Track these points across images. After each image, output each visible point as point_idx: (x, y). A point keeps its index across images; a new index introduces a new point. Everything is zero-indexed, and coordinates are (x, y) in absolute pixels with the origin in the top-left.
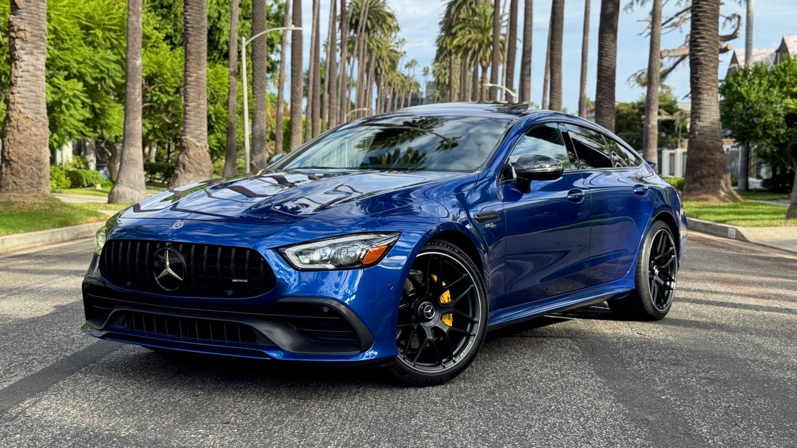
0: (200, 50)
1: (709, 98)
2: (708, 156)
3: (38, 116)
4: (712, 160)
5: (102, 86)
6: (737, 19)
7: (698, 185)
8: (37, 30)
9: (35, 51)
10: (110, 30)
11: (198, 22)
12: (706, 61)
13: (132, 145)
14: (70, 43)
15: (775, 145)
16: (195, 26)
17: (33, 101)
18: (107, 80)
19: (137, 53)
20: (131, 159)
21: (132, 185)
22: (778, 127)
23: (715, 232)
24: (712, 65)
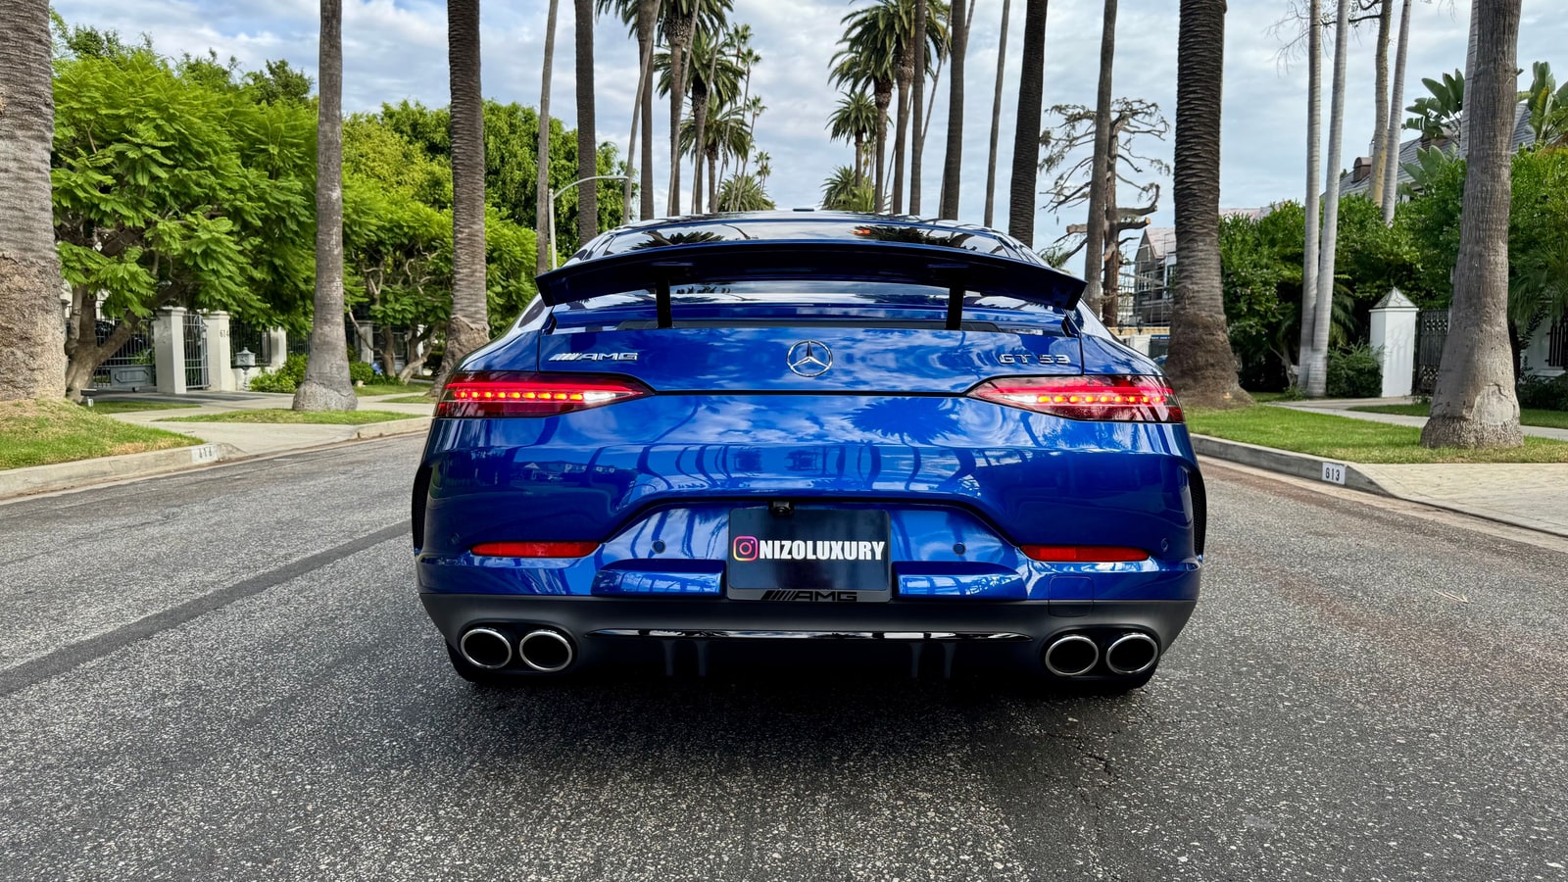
0: (473, 196)
1: (1205, 248)
2: (1205, 337)
3: (29, 255)
4: (1211, 342)
5: (281, 231)
6: (1154, 190)
7: (1191, 382)
8: (23, 93)
9: (19, 133)
10: (292, 145)
11: (470, 157)
12: (1201, 191)
13: (327, 321)
14: (214, 158)
15: (1263, 325)
16: (467, 162)
17: (16, 226)
18: (289, 223)
19: (333, 181)
20: (327, 343)
21: (328, 383)
22: (1268, 300)
23: (1284, 468)
24: (1211, 197)
